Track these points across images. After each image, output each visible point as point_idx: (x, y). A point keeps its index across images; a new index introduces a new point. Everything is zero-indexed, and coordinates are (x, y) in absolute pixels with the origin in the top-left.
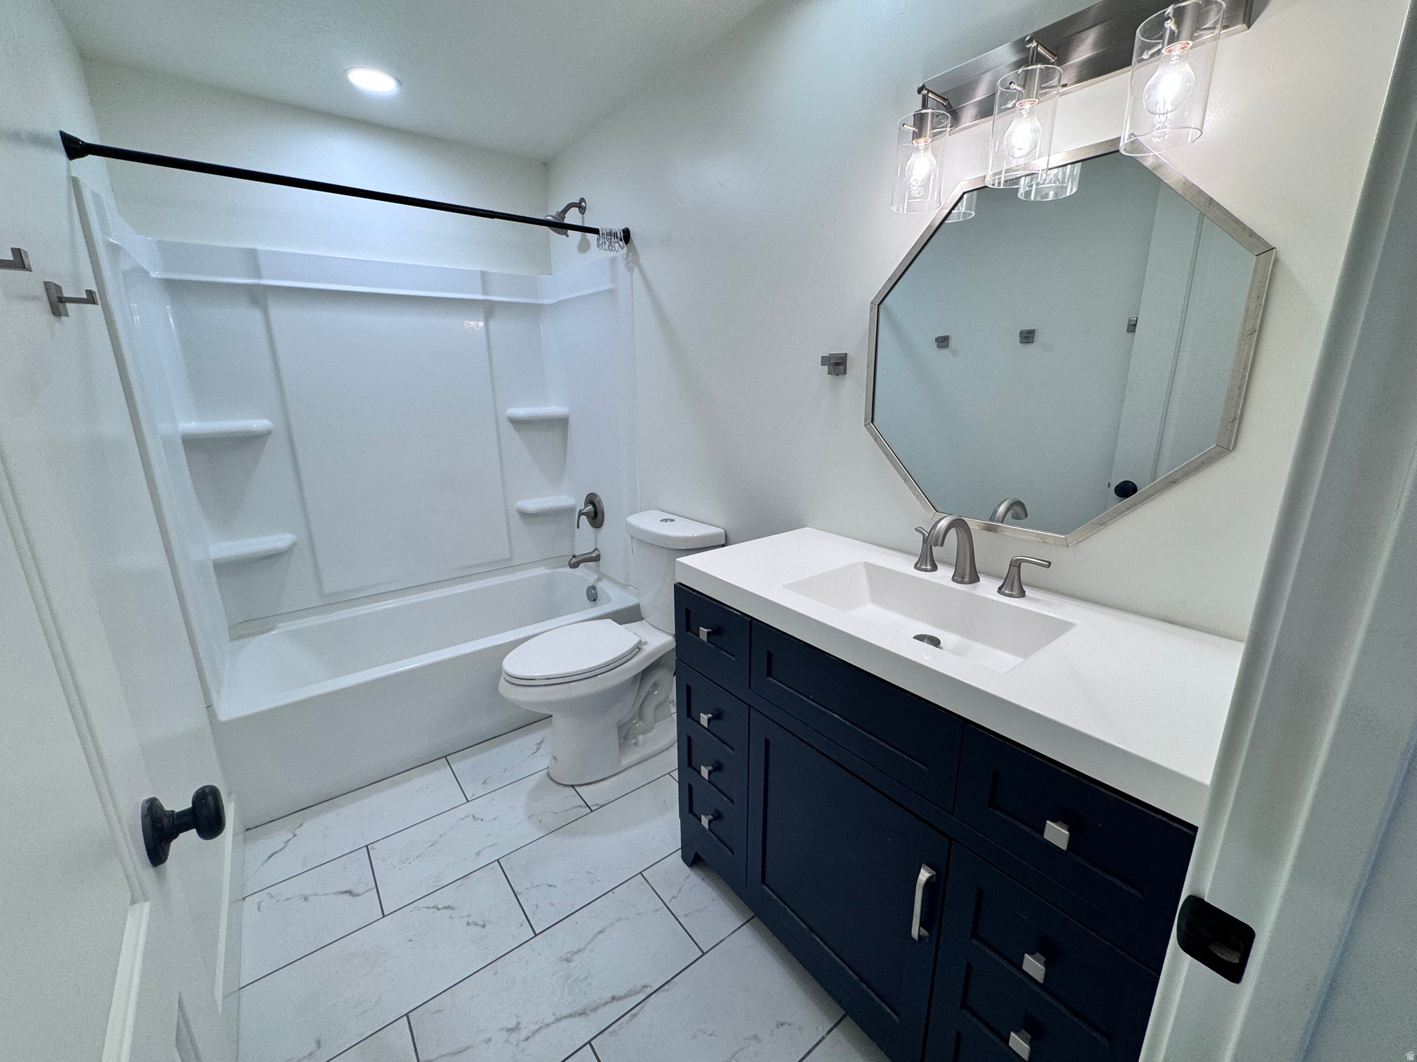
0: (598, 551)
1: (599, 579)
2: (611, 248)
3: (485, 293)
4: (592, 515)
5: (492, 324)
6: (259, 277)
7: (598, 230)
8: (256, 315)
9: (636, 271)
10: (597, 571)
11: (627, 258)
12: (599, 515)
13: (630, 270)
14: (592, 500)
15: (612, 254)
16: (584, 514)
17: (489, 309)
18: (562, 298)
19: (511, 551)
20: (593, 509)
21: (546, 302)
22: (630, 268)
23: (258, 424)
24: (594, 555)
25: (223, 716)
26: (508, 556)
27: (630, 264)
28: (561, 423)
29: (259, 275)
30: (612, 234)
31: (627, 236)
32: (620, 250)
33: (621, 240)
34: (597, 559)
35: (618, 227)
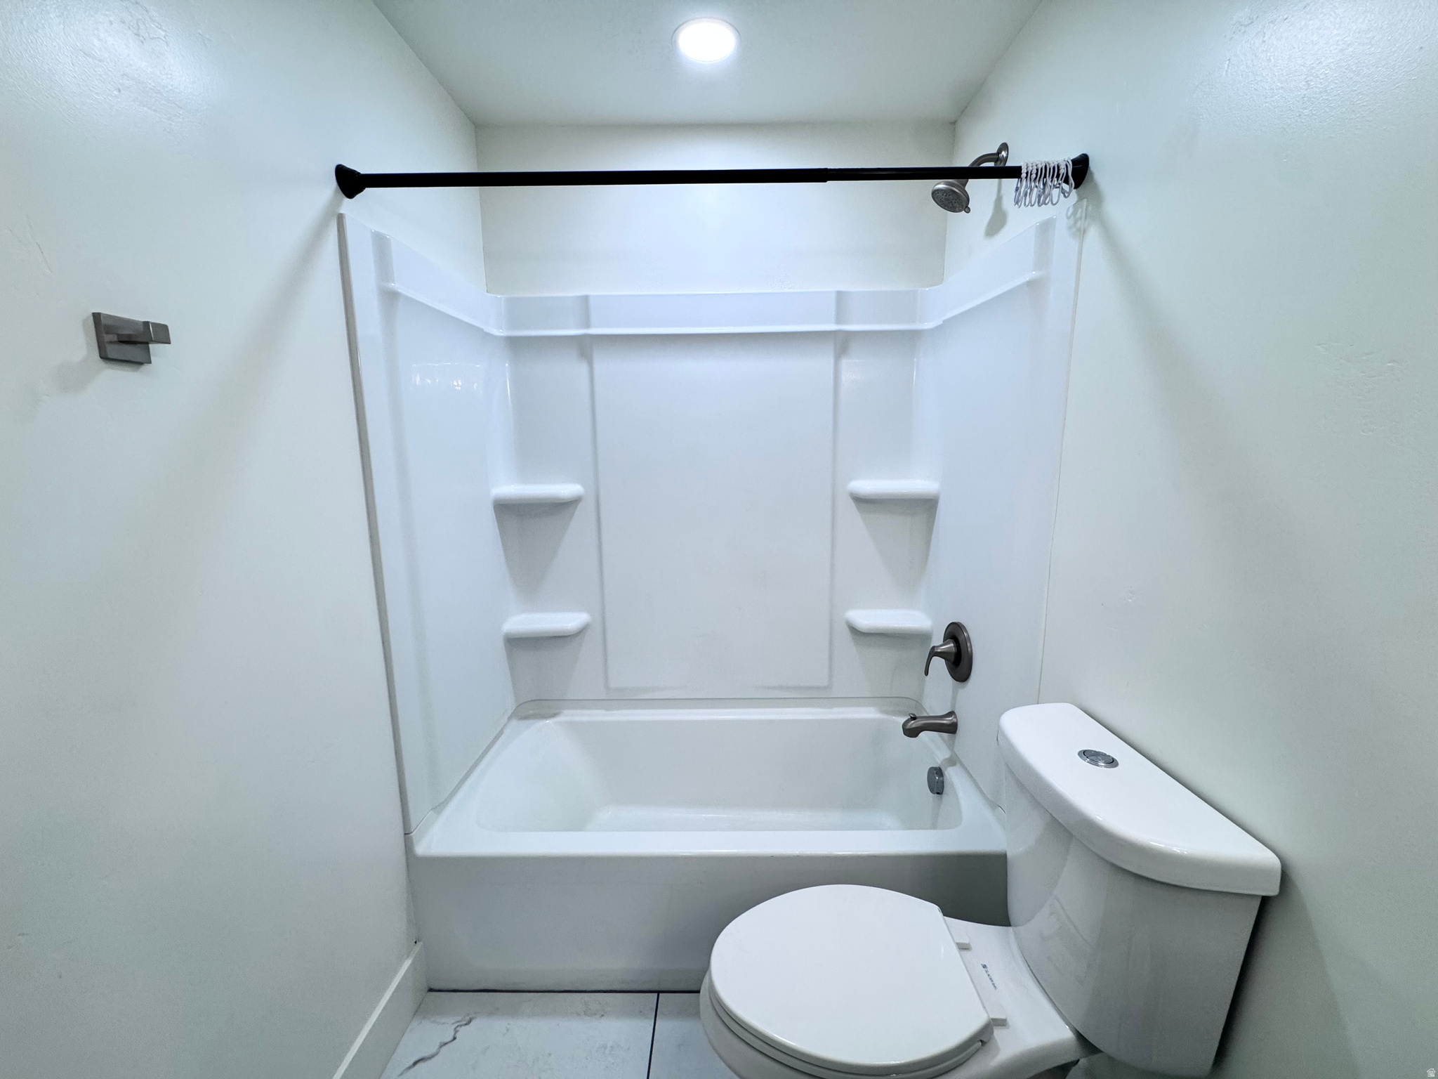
0: (956, 717)
1: (953, 761)
2: (1042, 200)
3: (838, 321)
4: (952, 658)
5: (845, 362)
6: (588, 326)
7: (1020, 168)
8: (583, 368)
9: (1093, 233)
10: (951, 746)
11: (1075, 213)
12: (964, 662)
13: (1081, 233)
14: (955, 633)
15: (1046, 212)
16: (941, 655)
17: (842, 343)
18: (950, 315)
19: (830, 677)
20: (954, 650)
21: (928, 325)
22: (1079, 230)
23: (565, 489)
24: (946, 721)
25: (421, 849)
26: (825, 683)
27: (1079, 224)
28: (926, 506)
29: (587, 325)
30: (1046, 174)
31: (1080, 170)
32: (1064, 202)
33: (1066, 181)
34: (952, 729)
35: (1063, 156)
